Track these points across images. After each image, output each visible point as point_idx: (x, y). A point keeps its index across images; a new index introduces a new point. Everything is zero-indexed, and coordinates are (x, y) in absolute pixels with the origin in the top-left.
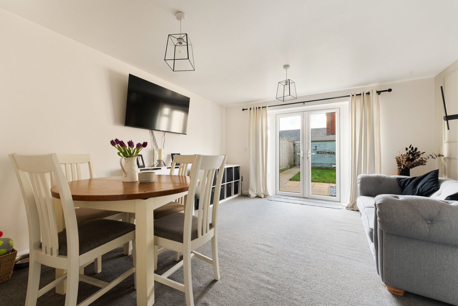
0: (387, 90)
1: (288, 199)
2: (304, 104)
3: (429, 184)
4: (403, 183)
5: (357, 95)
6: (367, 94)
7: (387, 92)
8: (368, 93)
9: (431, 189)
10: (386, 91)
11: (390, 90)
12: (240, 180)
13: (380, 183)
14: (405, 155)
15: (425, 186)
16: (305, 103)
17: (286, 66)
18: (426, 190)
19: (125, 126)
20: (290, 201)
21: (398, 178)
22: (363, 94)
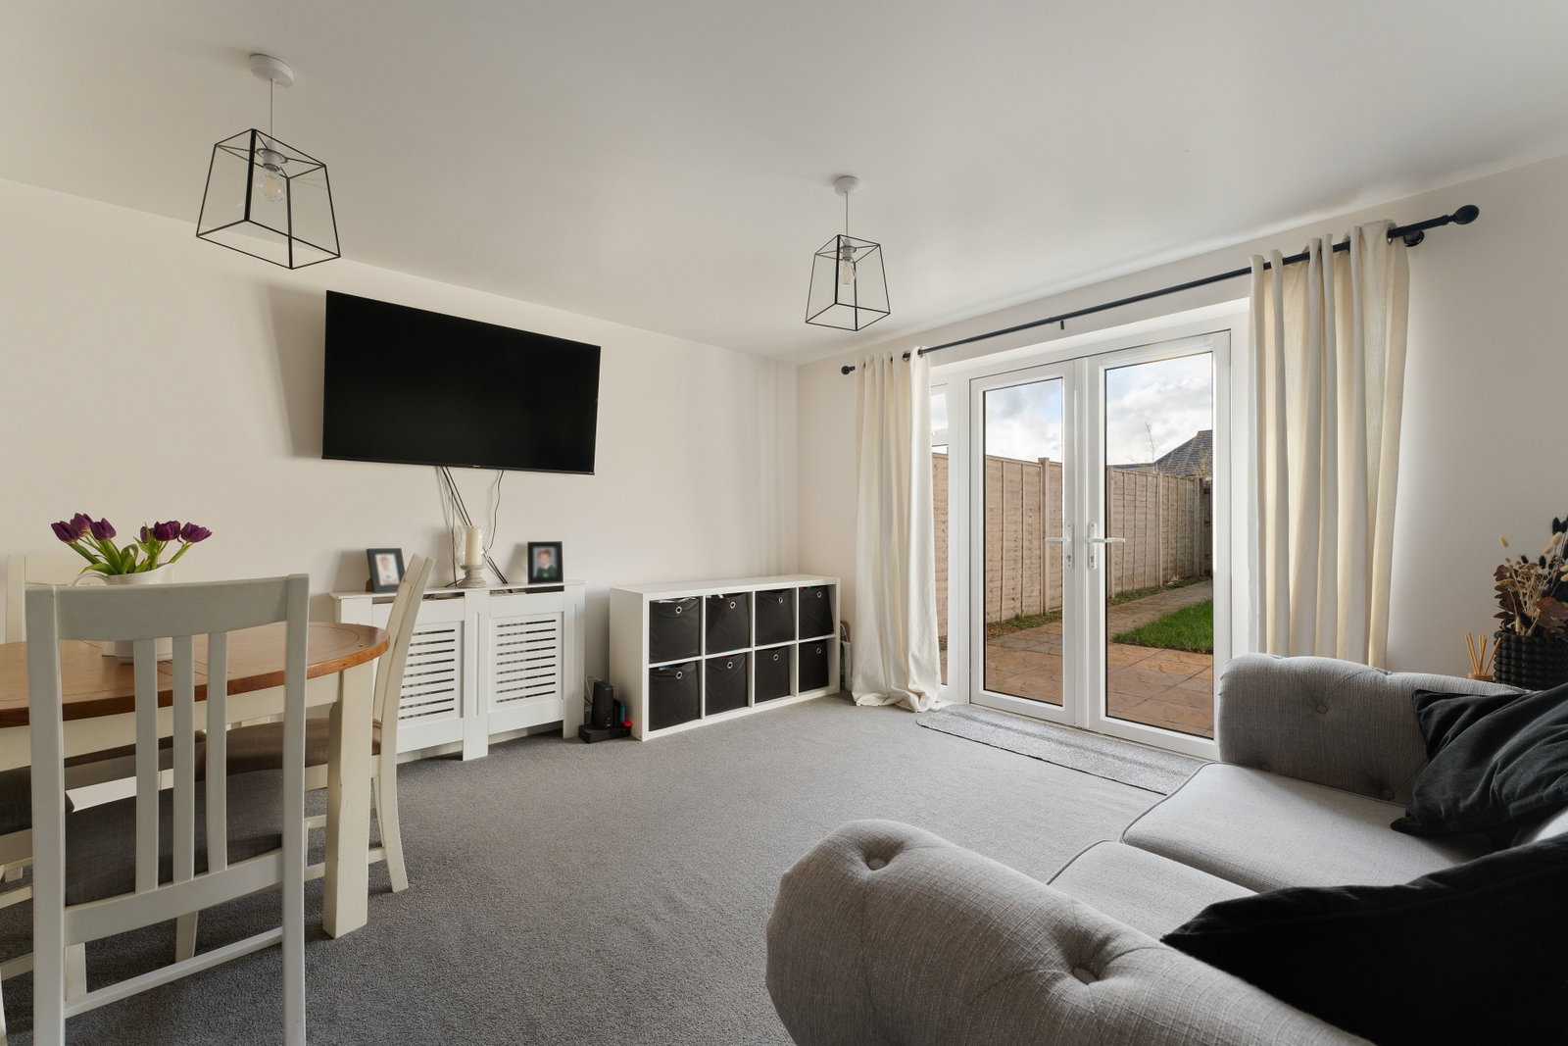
0: (1451, 213)
1: (1000, 727)
2: (1063, 328)
3: (1548, 751)
4: (1436, 717)
5: (1287, 261)
6: (1336, 248)
7: (1452, 224)
8: (1343, 247)
9: (1548, 785)
10: (1443, 221)
11: (1468, 214)
12: (837, 635)
13: (1320, 708)
14: (1548, 560)
15: (1522, 762)
16: (1066, 321)
17: (843, 182)
18: (1522, 785)
19: (323, 458)
20: (1002, 738)
21: (1419, 692)
22: (1320, 250)
